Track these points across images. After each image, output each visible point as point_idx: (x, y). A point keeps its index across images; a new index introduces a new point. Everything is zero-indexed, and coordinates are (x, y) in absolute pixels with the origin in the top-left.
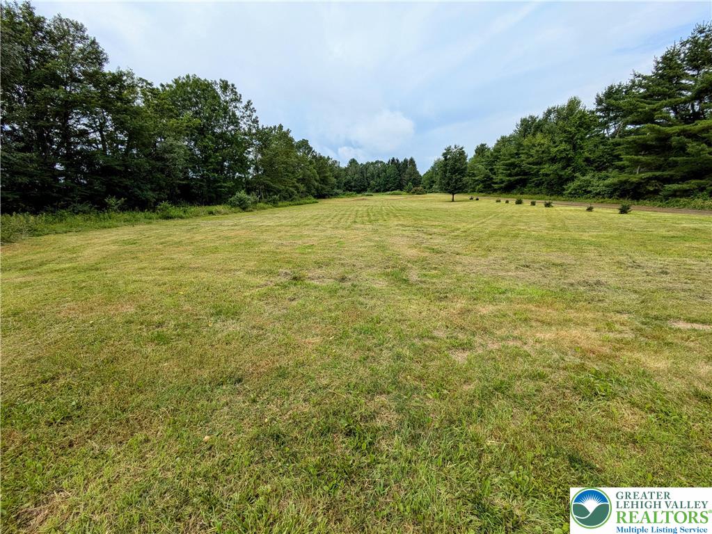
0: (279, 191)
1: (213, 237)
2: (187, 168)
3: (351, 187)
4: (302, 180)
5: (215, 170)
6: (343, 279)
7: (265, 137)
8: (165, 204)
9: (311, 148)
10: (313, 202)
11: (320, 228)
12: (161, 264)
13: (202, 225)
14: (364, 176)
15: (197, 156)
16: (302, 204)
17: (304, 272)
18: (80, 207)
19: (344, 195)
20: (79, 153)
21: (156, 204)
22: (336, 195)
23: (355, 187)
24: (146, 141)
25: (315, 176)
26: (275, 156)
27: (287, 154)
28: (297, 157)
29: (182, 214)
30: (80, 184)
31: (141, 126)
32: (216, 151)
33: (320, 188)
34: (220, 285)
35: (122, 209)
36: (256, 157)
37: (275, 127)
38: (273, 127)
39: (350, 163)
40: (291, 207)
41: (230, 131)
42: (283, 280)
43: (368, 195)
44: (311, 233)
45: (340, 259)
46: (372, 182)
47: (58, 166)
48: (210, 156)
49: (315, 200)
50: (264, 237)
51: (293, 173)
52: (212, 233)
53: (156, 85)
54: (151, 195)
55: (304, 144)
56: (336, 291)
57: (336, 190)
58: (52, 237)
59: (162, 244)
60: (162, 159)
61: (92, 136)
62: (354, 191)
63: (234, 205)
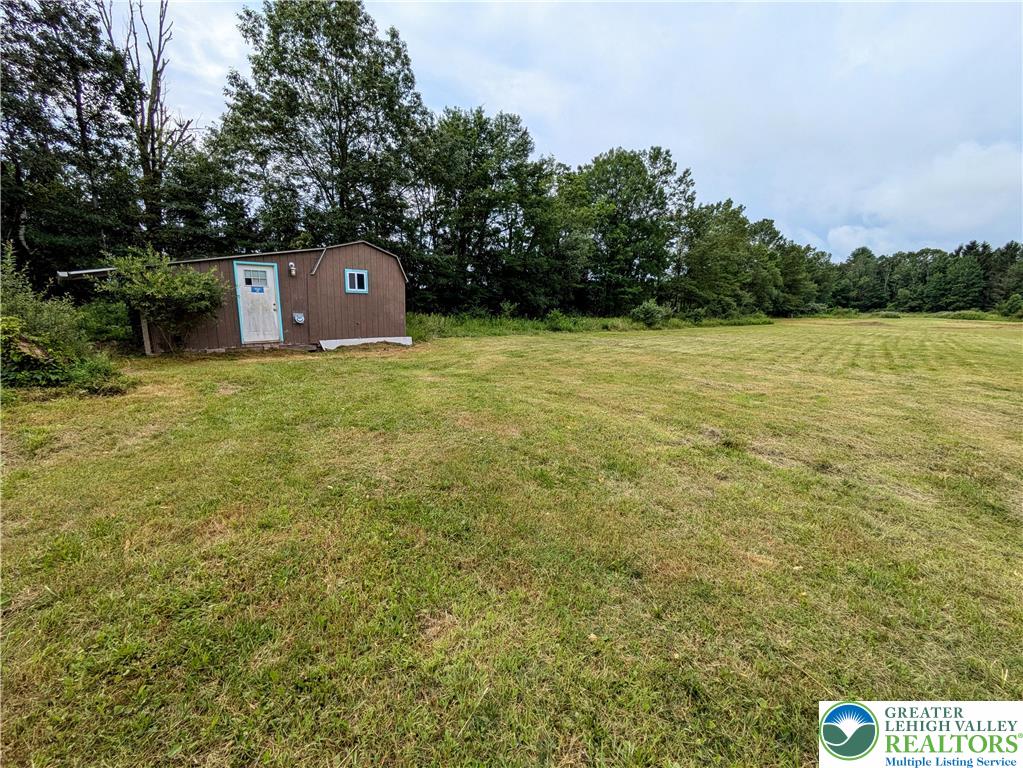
0: (707, 302)
1: (607, 361)
2: (586, 268)
3: (847, 299)
4: (750, 286)
5: (621, 271)
6: (824, 467)
7: (698, 221)
8: (556, 312)
9: (777, 233)
10: (764, 323)
11: (777, 367)
12: (547, 386)
13: (594, 342)
14: (883, 280)
15: (602, 251)
16: (742, 325)
17: (746, 438)
18: (478, 311)
19: (828, 313)
20: (488, 253)
21: (546, 311)
22: (813, 312)
23: (857, 299)
24: (551, 237)
25: (775, 279)
26: (711, 248)
27: (732, 245)
28: (748, 248)
29: (571, 325)
30: (482, 285)
31: (550, 219)
32: (626, 245)
33: (781, 300)
34: (615, 428)
35: (513, 316)
36: (680, 251)
37: (719, 205)
38: (715, 205)
39: (855, 255)
40: (723, 328)
41: (651, 217)
42: (708, 442)
43: (887, 317)
44: (760, 374)
45: (819, 429)
46: (902, 292)
47: (470, 268)
48: (618, 252)
49: (768, 319)
50: (680, 369)
51: (735, 274)
52: (605, 355)
53: (574, 169)
54: (543, 300)
55: (766, 228)
56: (808, 485)
57: (813, 304)
58: (454, 340)
59: (548, 361)
60: (564, 258)
61: (502, 234)
62: (854, 307)
63: (637, 319)
